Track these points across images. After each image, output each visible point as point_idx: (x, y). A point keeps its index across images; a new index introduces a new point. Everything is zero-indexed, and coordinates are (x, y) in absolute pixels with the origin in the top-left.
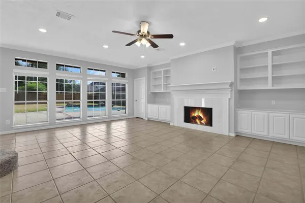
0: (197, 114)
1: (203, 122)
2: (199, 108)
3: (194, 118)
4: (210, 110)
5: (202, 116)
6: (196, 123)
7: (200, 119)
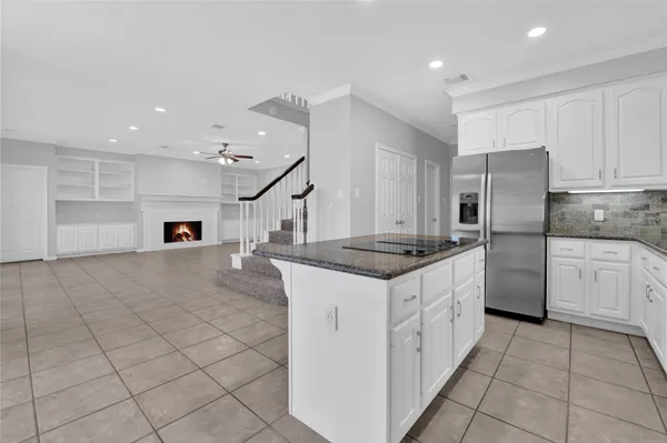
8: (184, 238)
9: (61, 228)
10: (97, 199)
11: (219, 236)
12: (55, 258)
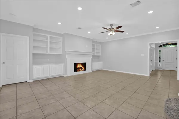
0: (79, 66)
1: (83, 69)
2: (79, 63)
3: (78, 68)
4: (85, 63)
5: (82, 67)
6: (80, 71)
7: (81, 68)
8: (80, 69)
9: (34, 66)
10: (49, 53)
11: (92, 68)
12: (32, 81)
